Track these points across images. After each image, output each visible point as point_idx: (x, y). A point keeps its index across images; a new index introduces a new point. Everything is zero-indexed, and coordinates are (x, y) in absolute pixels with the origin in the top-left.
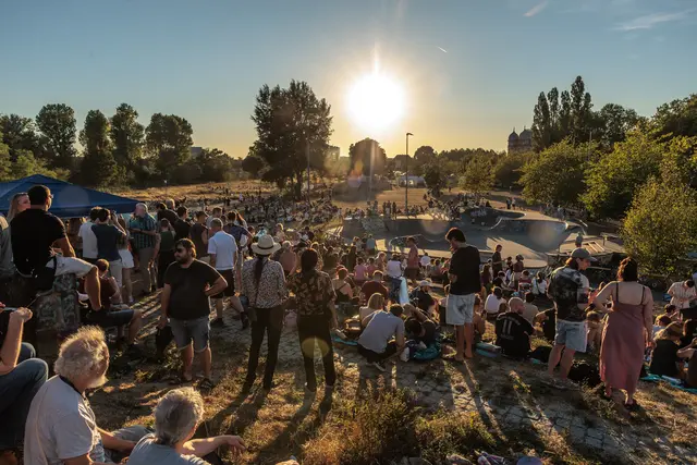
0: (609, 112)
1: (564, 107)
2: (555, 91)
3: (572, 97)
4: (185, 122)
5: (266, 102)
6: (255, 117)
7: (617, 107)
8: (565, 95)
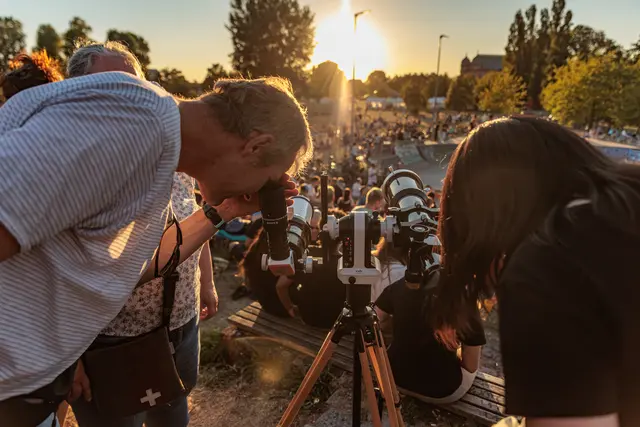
0: (578, 33)
1: (543, 26)
2: (533, 9)
3: (551, 14)
4: (142, 40)
5: (240, 8)
6: (229, 24)
7: (587, 29)
8: (544, 14)
